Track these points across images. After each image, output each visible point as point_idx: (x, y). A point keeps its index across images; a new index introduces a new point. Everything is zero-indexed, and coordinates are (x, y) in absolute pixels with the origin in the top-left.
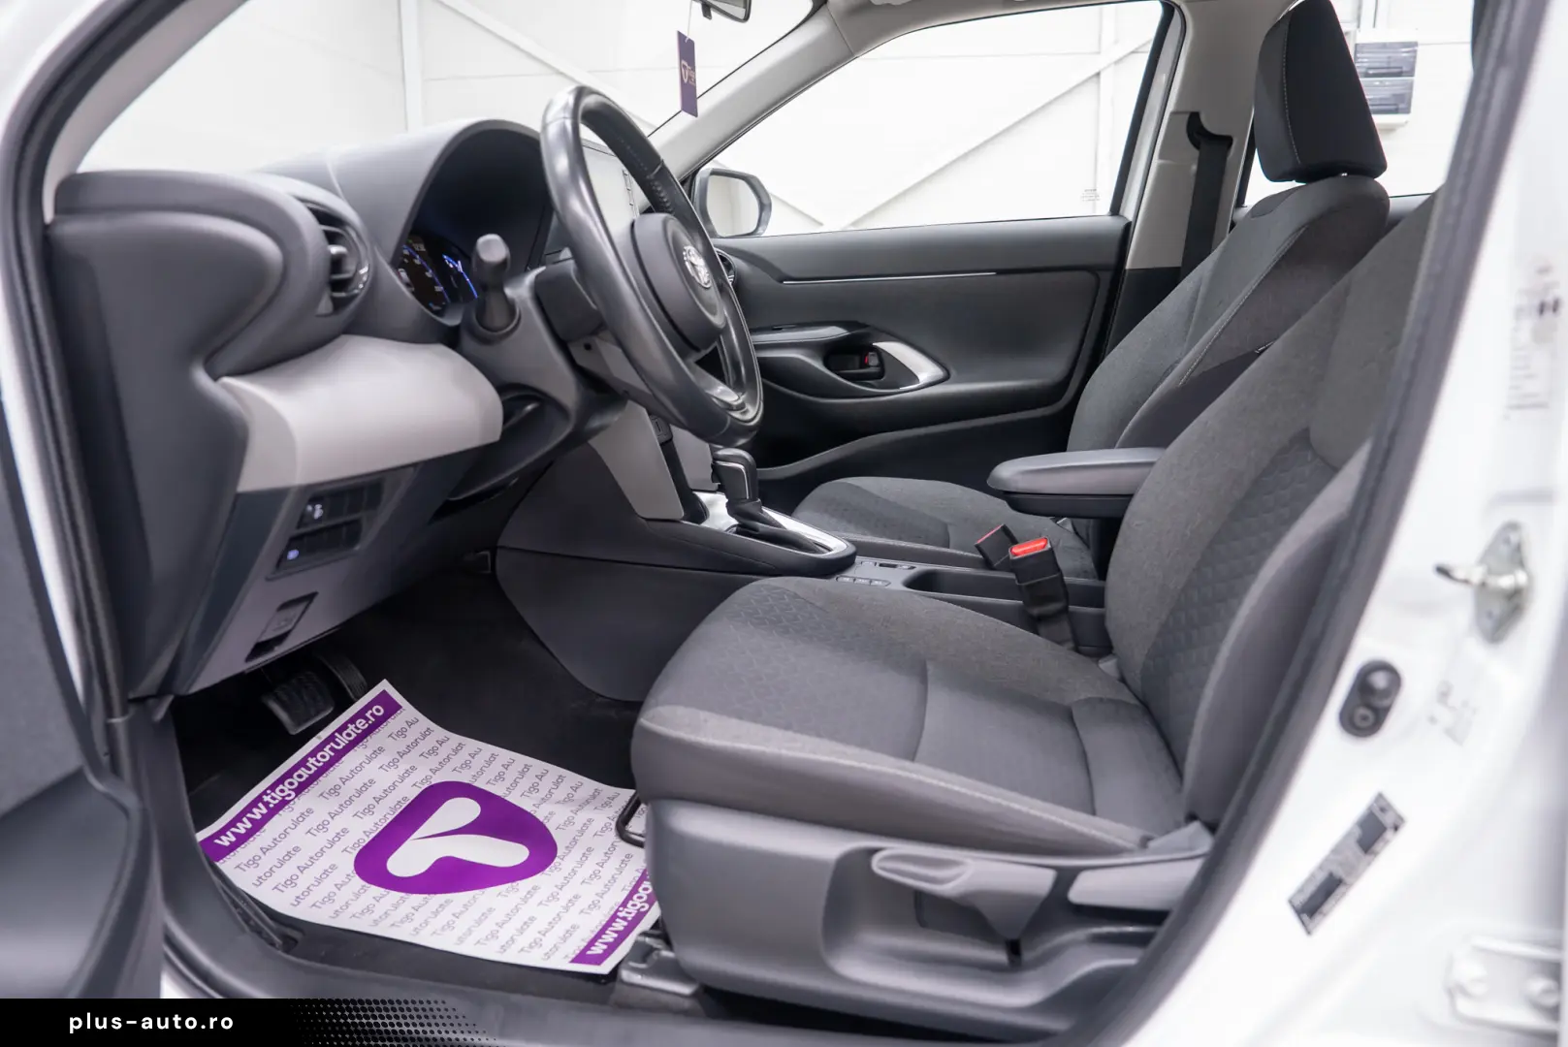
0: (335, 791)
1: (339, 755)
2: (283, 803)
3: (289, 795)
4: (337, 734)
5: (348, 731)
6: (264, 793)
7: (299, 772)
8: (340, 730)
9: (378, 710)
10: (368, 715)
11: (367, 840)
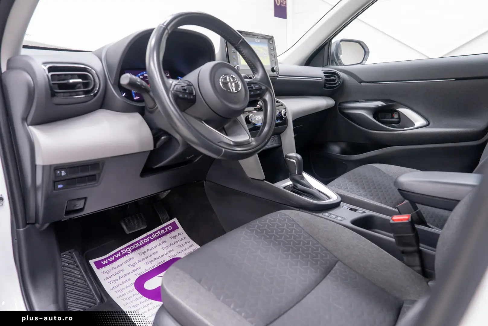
0: (144, 253)
1: (151, 241)
2: (127, 254)
3: (129, 252)
4: (153, 234)
5: (157, 233)
6: (122, 249)
7: (136, 244)
8: (154, 233)
9: (170, 228)
10: (166, 229)
11: (144, 273)
